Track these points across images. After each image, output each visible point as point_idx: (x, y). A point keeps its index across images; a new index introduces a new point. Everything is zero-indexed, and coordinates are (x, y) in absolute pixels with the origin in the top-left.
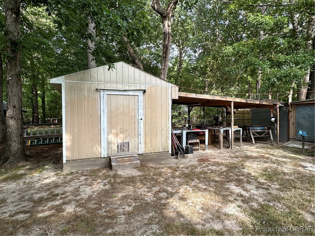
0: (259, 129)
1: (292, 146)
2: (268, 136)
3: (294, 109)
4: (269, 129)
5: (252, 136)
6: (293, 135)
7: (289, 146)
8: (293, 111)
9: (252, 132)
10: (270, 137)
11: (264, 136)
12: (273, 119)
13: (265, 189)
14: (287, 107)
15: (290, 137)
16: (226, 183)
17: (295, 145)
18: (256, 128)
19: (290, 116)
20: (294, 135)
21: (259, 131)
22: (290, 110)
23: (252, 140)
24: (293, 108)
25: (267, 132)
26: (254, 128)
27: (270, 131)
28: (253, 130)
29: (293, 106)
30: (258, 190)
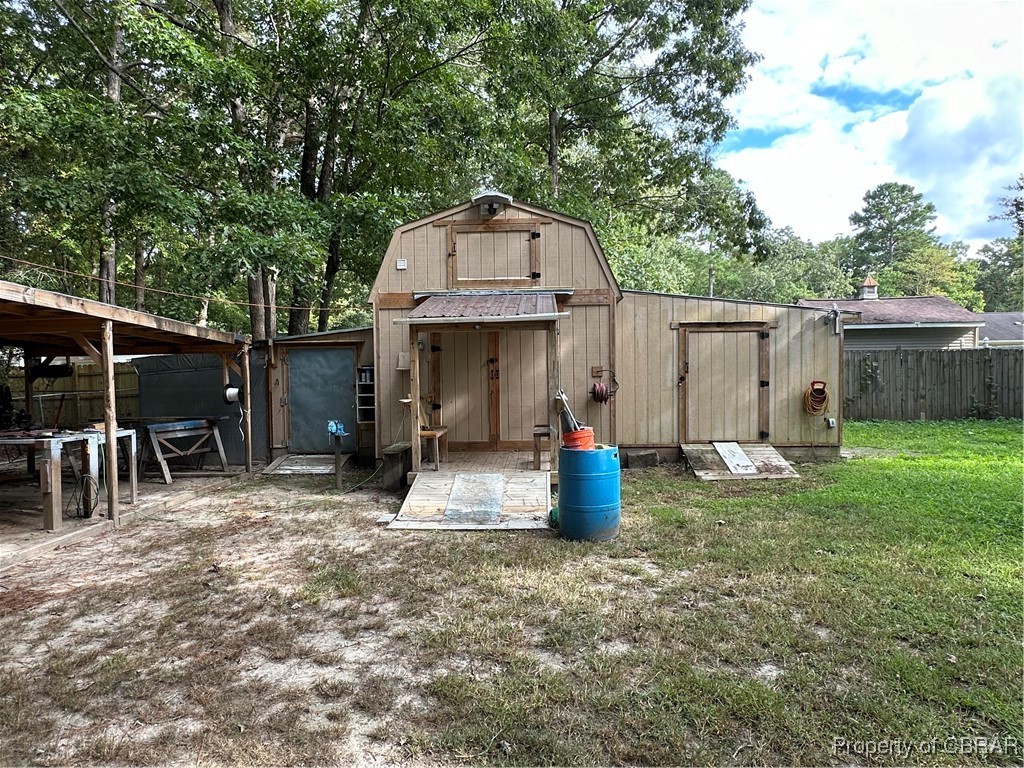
0: (180, 430)
1: (289, 472)
2: (208, 449)
3: (283, 360)
4: (211, 425)
5: (160, 457)
6: (282, 438)
7: (282, 472)
8: (279, 365)
9: (160, 443)
10: (218, 451)
11: (197, 451)
12: (232, 392)
13: (373, 628)
14: (262, 352)
15: (275, 446)
16: (230, 666)
17: (297, 468)
18: (170, 426)
19: (273, 380)
20: (286, 437)
21: (180, 435)
22: (273, 362)
23: (160, 469)
24: (280, 357)
25: (207, 436)
26: (163, 428)
27: (216, 432)
28: (162, 435)
29: (279, 349)
30: (359, 643)
